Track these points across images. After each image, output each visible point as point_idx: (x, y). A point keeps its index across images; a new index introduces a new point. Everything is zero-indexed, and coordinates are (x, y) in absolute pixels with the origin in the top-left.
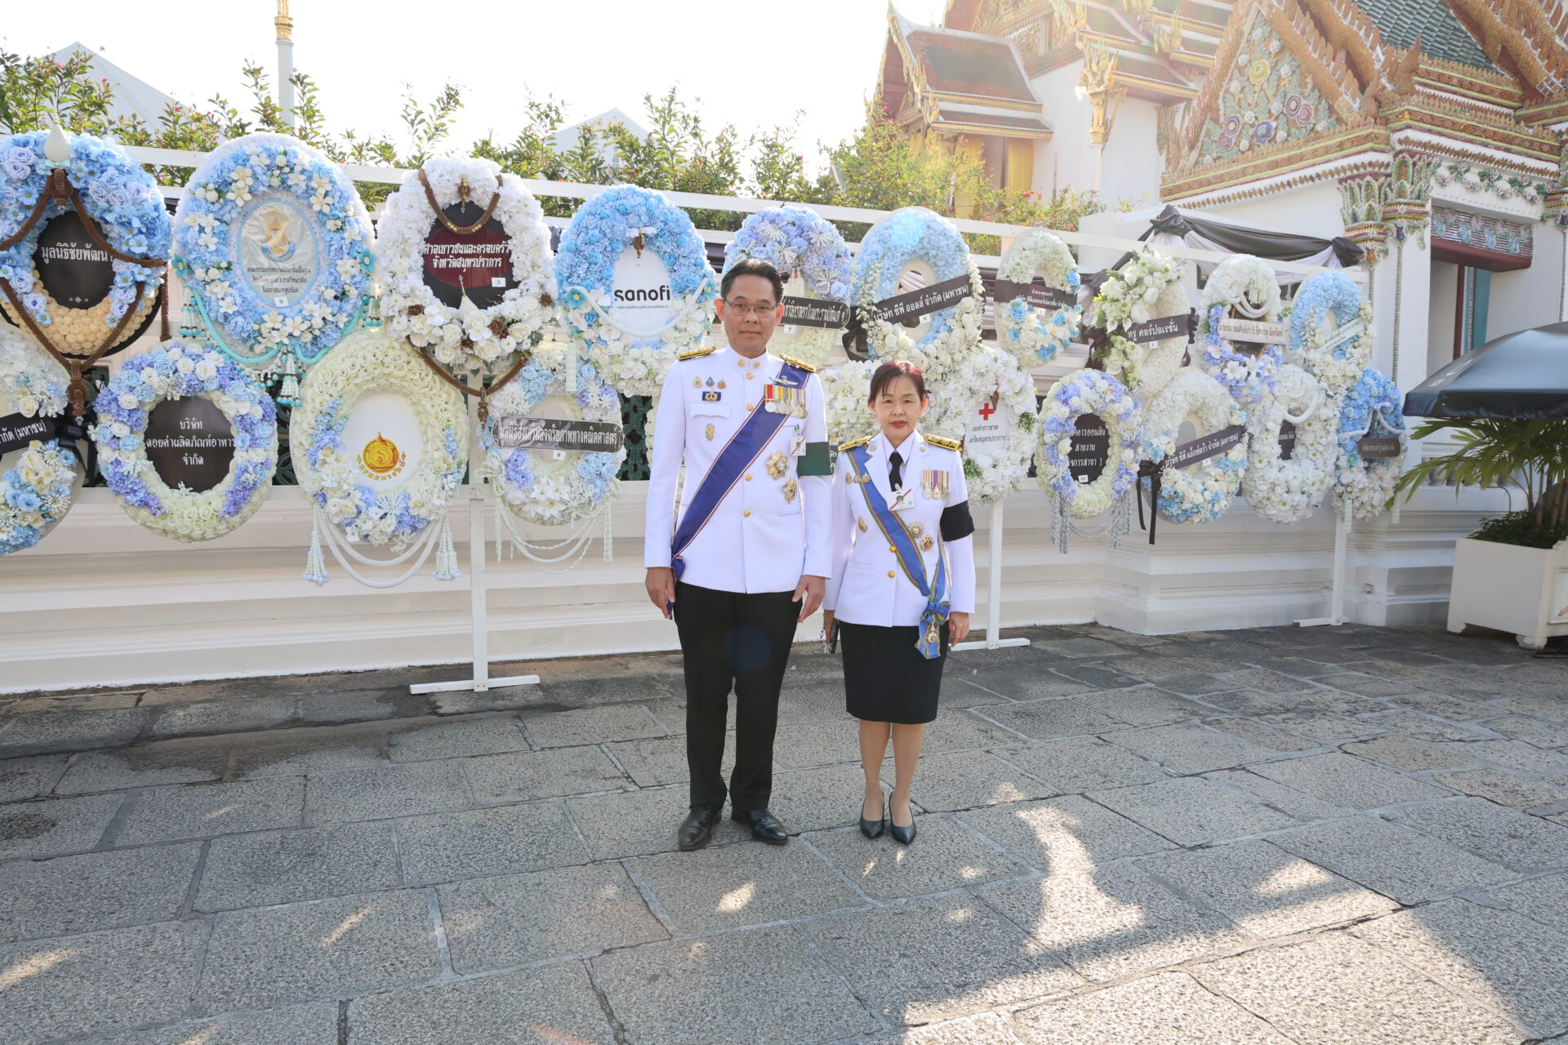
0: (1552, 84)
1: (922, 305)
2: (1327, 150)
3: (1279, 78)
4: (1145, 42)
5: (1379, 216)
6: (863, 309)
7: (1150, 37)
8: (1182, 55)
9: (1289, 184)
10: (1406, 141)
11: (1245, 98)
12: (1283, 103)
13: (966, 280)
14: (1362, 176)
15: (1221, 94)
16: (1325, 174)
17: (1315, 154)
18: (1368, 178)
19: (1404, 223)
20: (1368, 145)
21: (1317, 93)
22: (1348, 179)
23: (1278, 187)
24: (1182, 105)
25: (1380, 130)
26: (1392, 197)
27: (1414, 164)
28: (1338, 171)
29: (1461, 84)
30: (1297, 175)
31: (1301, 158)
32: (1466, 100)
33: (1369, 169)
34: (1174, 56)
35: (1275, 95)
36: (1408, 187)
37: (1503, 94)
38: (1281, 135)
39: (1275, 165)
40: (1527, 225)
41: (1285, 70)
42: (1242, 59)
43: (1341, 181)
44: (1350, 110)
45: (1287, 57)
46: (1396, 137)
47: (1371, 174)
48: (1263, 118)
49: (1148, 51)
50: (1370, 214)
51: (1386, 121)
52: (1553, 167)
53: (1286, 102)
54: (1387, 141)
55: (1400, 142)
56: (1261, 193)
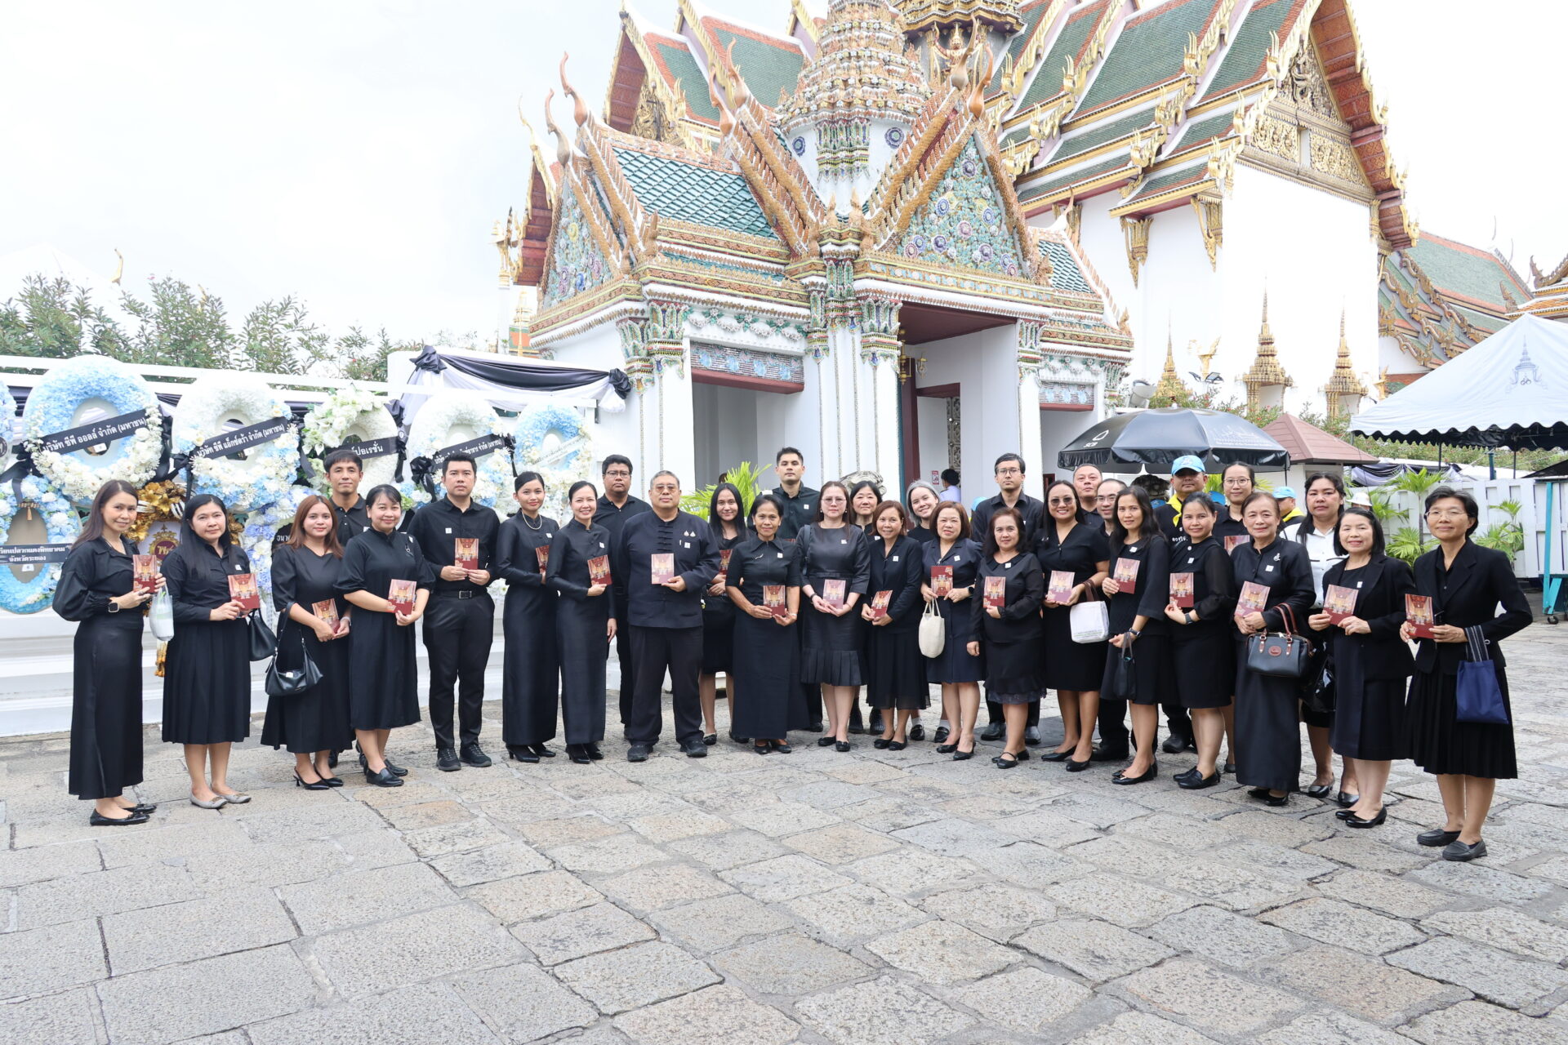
0: (801, 247)
1: (95, 436)
3: (584, 239)
5: (643, 352)
6: (29, 442)
9: (591, 325)
11: (569, 253)
12: (587, 259)
13: (141, 414)
15: (556, 249)
16: (610, 317)
17: (605, 299)
18: (631, 322)
19: (663, 358)
20: (627, 296)
22: (620, 322)
25: (634, 284)
26: (651, 337)
27: (664, 311)
28: (614, 316)
29: (727, 245)
30: (593, 318)
31: (596, 303)
32: (735, 258)
33: (630, 315)
35: (583, 252)
36: (660, 329)
37: (770, 254)
38: (588, 284)
39: (583, 309)
40: (799, 358)
41: (585, 232)
42: (565, 222)
43: (617, 323)
45: (585, 221)
46: (644, 289)
47: (631, 319)
48: (579, 270)
51: (637, 277)
52: (805, 312)
54: (638, 293)
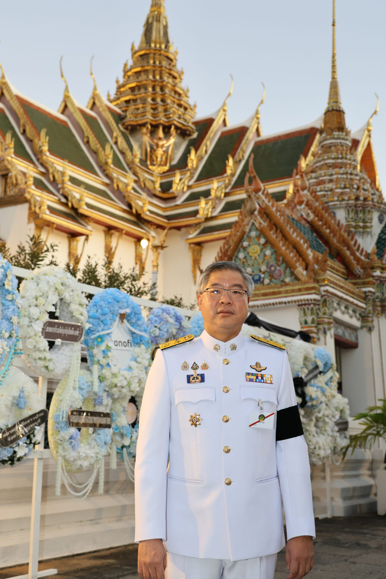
0: (360, 271)
2: (293, 291)
3: (265, 255)
4: (63, 200)
5: (316, 323)
7: (66, 197)
8: (84, 210)
9: (273, 304)
10: (327, 291)
11: (247, 261)
12: (267, 267)
14: (309, 304)
15: (234, 258)
16: (292, 302)
17: (287, 292)
18: (312, 306)
19: (326, 326)
20: (313, 291)
21: (284, 265)
22: (301, 305)
23: (267, 305)
24: (83, 238)
25: (315, 285)
26: (321, 314)
28: (298, 301)
30: (278, 300)
31: (280, 293)
33: (313, 302)
34: (81, 211)
35: (263, 262)
38: (267, 281)
39: (265, 295)
40: (357, 329)
41: (268, 252)
42: (245, 244)
43: (299, 305)
44: (302, 275)
45: (269, 246)
46: (323, 289)
47: (313, 304)
48: (256, 272)
49: (66, 205)
50: (313, 322)
51: (317, 281)
53: (269, 266)
54: (319, 290)
55: (324, 291)
56: (258, 306)
